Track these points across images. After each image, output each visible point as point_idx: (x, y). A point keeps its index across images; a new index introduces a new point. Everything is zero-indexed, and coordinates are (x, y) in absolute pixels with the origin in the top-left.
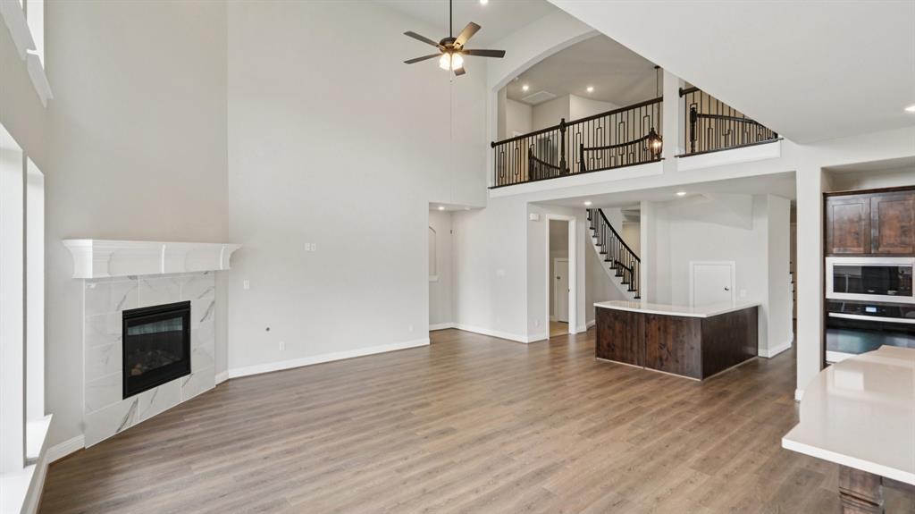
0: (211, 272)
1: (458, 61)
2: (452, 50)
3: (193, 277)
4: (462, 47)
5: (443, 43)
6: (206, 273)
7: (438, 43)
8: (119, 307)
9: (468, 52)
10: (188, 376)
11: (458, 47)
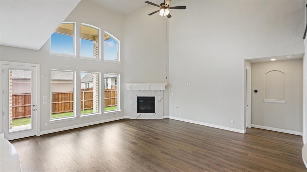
0: (162, 90)
1: (167, 12)
2: (165, 8)
3: (156, 91)
4: (168, 6)
5: (161, 5)
6: (160, 90)
7: (159, 5)
8: (137, 95)
9: (171, 8)
10: (154, 114)
11: (167, 6)
